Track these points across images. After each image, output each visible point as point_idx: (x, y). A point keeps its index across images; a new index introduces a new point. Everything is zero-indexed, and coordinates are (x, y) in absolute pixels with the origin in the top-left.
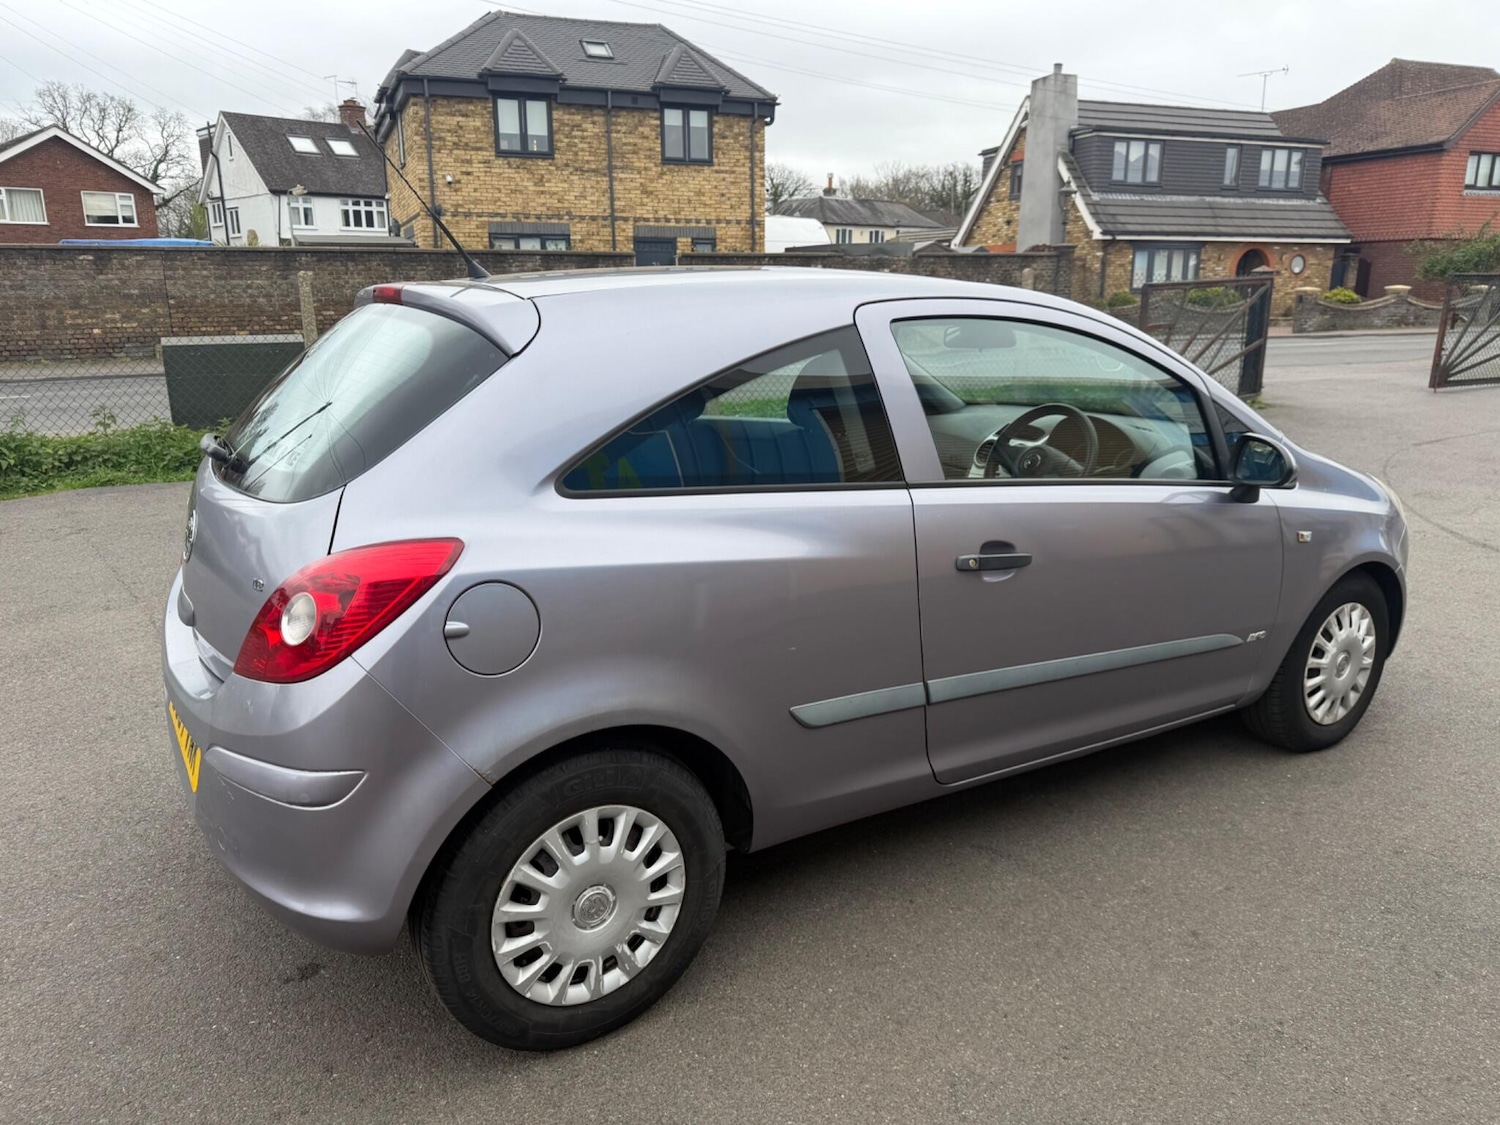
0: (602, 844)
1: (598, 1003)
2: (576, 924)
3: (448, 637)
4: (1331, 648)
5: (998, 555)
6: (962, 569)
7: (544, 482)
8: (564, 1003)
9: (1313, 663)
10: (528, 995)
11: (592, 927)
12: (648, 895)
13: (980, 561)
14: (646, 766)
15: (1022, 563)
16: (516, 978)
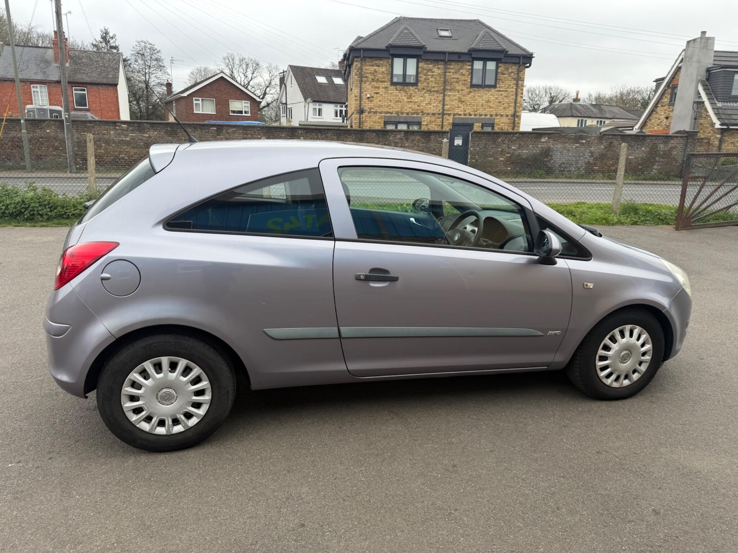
0: (170, 372)
1: (170, 436)
2: (159, 402)
3: (103, 279)
4: (615, 347)
5: (379, 274)
6: (358, 278)
7: (159, 223)
8: (154, 433)
9: (601, 353)
10: (138, 426)
11: (167, 405)
12: (192, 396)
13: (366, 276)
14: (190, 343)
15: (394, 279)
16: (132, 418)
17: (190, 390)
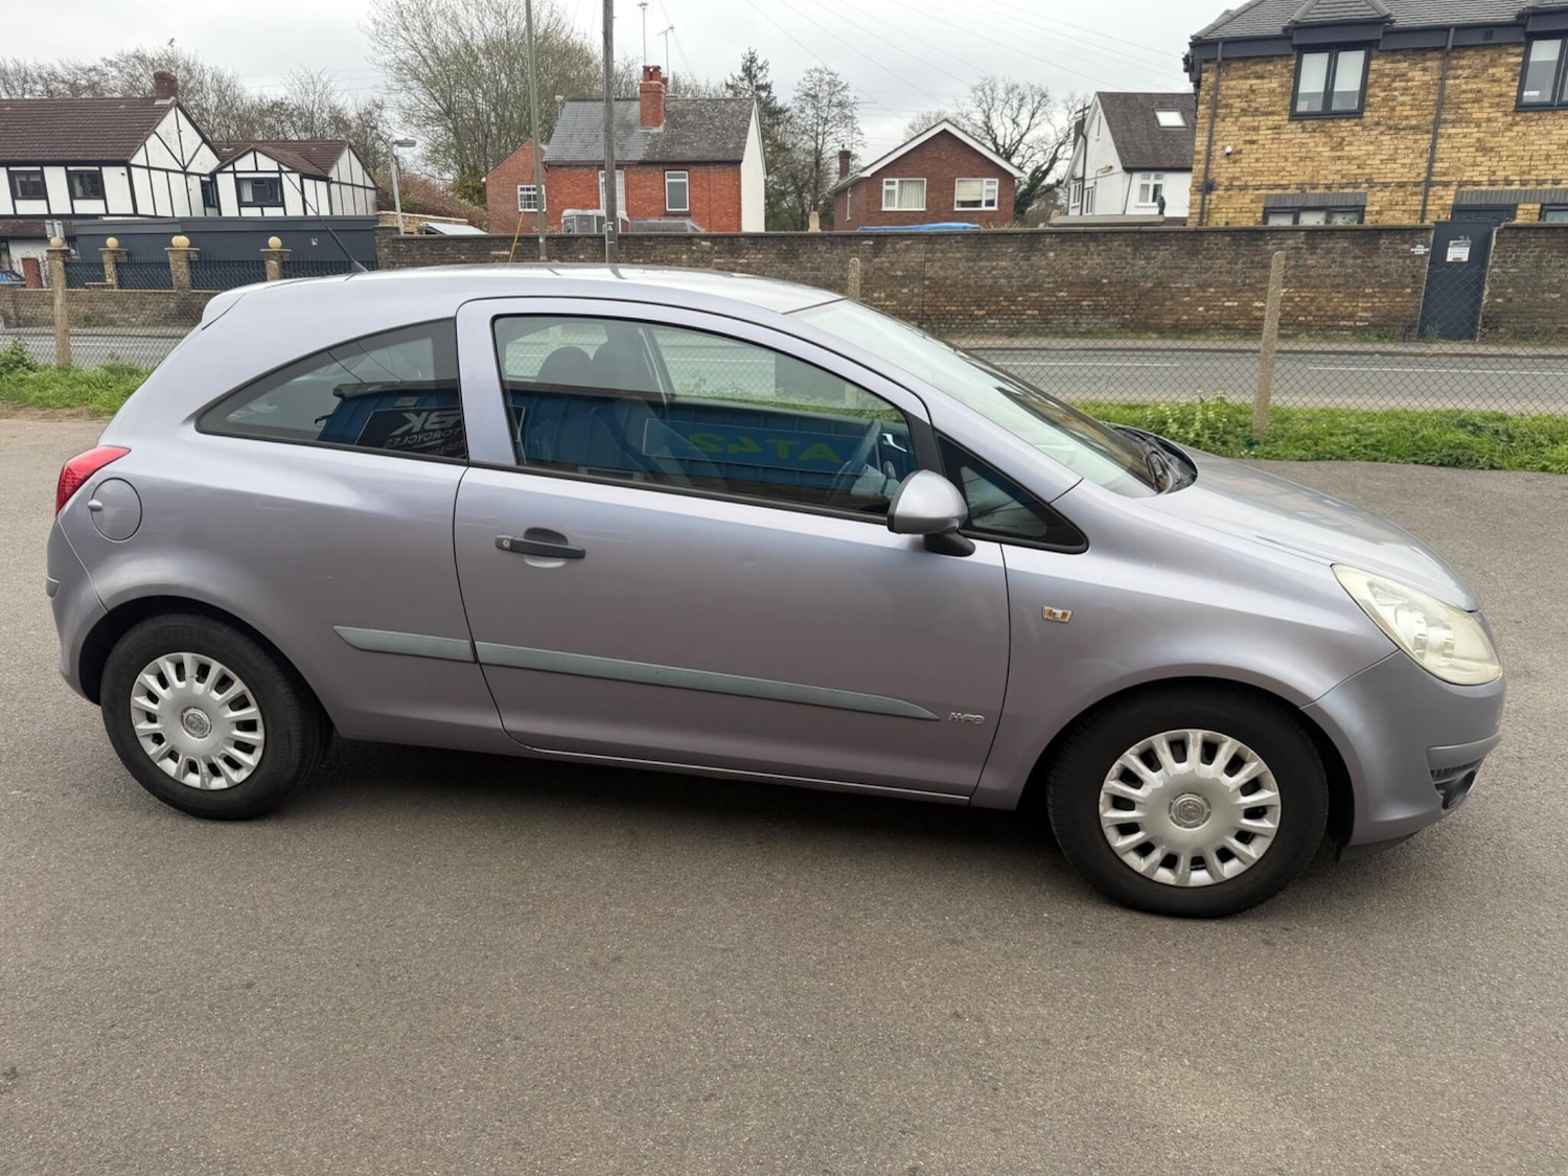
0: (198, 680)
1: (207, 793)
2: (186, 730)
3: (94, 509)
5: (546, 541)
7: (189, 419)
8: (182, 781)
10: (158, 764)
11: (198, 737)
12: (233, 730)
14: (224, 635)
16: (150, 750)
17: (228, 718)
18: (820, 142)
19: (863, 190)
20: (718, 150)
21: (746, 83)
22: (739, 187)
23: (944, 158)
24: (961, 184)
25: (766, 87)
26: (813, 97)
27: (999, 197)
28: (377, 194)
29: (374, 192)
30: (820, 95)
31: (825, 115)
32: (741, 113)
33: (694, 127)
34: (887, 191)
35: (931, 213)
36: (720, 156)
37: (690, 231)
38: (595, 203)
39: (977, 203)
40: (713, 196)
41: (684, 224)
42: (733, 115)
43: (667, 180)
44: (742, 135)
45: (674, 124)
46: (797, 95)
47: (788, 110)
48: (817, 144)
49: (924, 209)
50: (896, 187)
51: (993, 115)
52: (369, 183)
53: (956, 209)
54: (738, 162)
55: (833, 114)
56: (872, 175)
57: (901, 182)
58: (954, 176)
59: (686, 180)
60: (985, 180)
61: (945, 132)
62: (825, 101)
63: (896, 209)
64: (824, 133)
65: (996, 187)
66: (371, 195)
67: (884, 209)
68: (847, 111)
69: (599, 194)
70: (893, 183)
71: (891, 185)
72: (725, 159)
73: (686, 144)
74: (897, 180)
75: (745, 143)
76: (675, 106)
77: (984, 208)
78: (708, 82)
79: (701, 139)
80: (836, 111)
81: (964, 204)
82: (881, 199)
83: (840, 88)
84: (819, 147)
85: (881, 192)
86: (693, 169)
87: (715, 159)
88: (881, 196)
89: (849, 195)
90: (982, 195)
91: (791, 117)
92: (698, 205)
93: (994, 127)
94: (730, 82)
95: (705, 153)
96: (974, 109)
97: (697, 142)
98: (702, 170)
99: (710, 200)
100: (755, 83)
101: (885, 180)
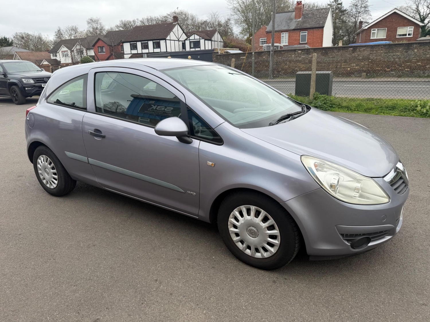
3: (28, 120)
18: (357, 19)
19: (364, 33)
20: (317, 24)
21: (334, 3)
22: (323, 35)
23: (394, 21)
24: (400, 29)
25: (341, 4)
26: (356, 5)
27: (413, 32)
28: (224, 44)
29: (223, 43)
30: (358, 4)
31: (359, 11)
32: (326, 12)
33: (311, 18)
34: (373, 33)
35: (388, 39)
36: (318, 26)
37: (306, 48)
38: (279, 42)
39: (406, 35)
40: (314, 37)
41: (305, 46)
42: (323, 13)
43: (301, 34)
44: (325, 19)
45: (305, 18)
46: (350, 5)
47: (347, 10)
48: (356, 20)
49: (385, 38)
50: (376, 31)
51: (420, 6)
52: (222, 41)
53: (397, 37)
54: (323, 27)
55: (362, 10)
56: (368, 28)
57: (378, 30)
58: (397, 26)
59: (307, 34)
60: (409, 27)
61: (395, 13)
62: (360, 7)
63: (375, 38)
64: (358, 16)
65: (413, 29)
66: (222, 44)
67: (371, 38)
68: (367, 9)
69: (281, 39)
70: (375, 30)
71: (375, 31)
72: (319, 26)
73: (307, 23)
74: (376, 29)
75: (326, 21)
76: (306, 12)
77: (407, 36)
78: (322, 4)
79: (312, 21)
80: (363, 9)
81: (400, 35)
82: (370, 35)
83: (365, 2)
84: (356, 21)
85: (371, 33)
86: (309, 30)
87: (316, 27)
88: (371, 34)
89: (361, 35)
90: (407, 32)
91: (348, 12)
92: (310, 41)
93: (419, 10)
94: (329, 4)
95: (313, 25)
96: (413, 4)
97: (311, 22)
98: (312, 30)
99: (313, 39)
100: (337, 3)
101: (372, 29)
